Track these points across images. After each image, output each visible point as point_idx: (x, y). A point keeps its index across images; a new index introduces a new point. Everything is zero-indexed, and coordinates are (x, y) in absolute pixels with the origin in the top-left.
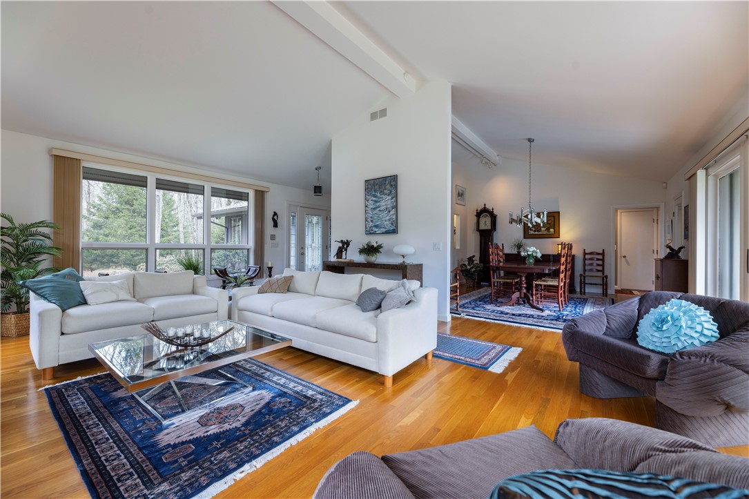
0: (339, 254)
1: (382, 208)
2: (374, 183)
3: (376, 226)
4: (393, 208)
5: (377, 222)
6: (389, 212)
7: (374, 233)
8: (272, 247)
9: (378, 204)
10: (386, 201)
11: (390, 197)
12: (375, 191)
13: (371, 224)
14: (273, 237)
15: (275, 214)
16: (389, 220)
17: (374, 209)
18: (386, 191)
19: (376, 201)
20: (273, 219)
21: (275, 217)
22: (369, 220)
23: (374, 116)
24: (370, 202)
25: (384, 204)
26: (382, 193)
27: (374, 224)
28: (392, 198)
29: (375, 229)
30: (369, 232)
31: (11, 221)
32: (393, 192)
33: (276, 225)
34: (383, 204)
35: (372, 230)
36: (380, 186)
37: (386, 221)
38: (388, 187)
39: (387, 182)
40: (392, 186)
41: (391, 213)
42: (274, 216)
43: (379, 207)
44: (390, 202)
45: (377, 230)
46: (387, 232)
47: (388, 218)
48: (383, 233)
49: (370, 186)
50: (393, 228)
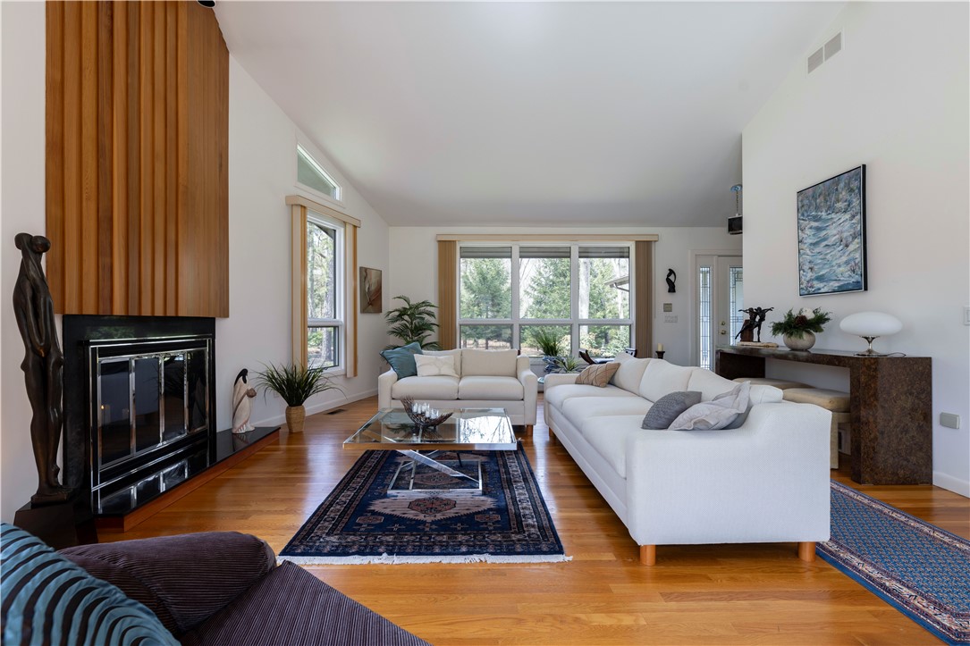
0: (747, 332)
1: (831, 241)
2: (814, 192)
3: (820, 279)
4: (854, 237)
5: (822, 268)
6: (847, 246)
7: (817, 293)
8: (666, 321)
9: (824, 233)
10: (841, 224)
11: (847, 216)
12: (817, 208)
13: (810, 275)
14: (668, 307)
15: (671, 272)
16: (847, 263)
17: (815, 244)
18: (840, 205)
19: (819, 229)
20: (668, 280)
21: (672, 278)
22: (806, 267)
23: (814, 61)
24: (808, 231)
25: (835, 232)
26: (831, 209)
27: (814, 275)
28: (853, 217)
29: (817, 285)
30: (807, 292)
31: (406, 300)
32: (856, 202)
33: (672, 289)
34: (833, 232)
35: (812, 287)
36: (827, 196)
37: (839, 266)
38: (844, 194)
39: (842, 185)
40: (851, 190)
41: (852, 247)
42: (669, 275)
43: (825, 239)
44: (847, 225)
45: (821, 285)
46: (843, 289)
47: (844, 259)
48: (834, 291)
49: (806, 202)
50: (857, 278)
